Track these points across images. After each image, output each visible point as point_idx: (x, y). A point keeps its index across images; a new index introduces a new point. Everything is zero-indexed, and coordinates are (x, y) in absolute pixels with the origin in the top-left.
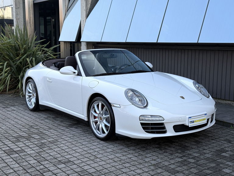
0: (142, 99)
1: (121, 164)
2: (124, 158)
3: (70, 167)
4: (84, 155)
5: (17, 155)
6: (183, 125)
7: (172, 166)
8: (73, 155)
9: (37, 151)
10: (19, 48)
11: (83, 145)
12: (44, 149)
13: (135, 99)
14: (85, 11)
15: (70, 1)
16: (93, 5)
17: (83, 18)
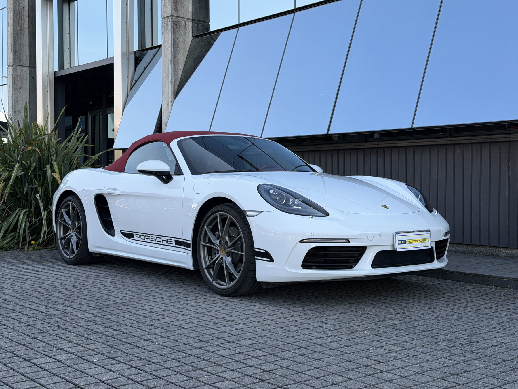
14: (172, 83)
15: (137, 68)
16: (188, 73)
17: (167, 98)
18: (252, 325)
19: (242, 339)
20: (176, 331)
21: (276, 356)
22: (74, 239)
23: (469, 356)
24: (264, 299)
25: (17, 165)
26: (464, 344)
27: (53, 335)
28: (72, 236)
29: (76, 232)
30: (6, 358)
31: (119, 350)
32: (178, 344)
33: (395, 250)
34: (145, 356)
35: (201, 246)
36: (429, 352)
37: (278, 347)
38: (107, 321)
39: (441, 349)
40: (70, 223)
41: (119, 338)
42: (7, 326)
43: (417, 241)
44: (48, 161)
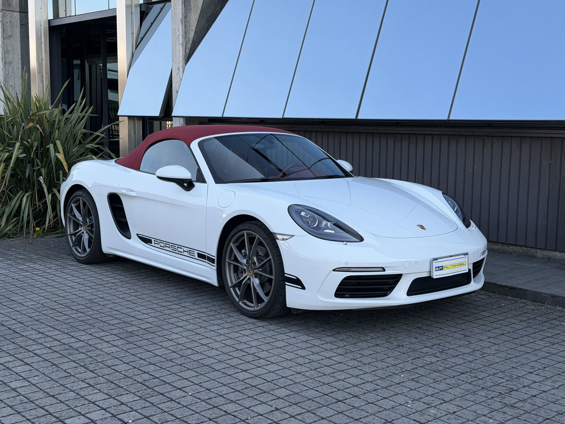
11: (221, 335)
14: (183, 46)
15: (143, 23)
16: (201, 34)
17: (178, 63)
18: (285, 364)
19: (277, 387)
20: (207, 375)
21: (314, 414)
22: (86, 237)
23: (510, 411)
24: (293, 323)
25: (18, 144)
26: (503, 393)
27: (82, 381)
28: (83, 232)
29: (88, 229)
30: (38, 417)
31: (152, 403)
32: (212, 395)
33: (432, 277)
34: (180, 415)
35: (227, 264)
36: (469, 407)
37: (315, 399)
38: (133, 358)
39: (480, 402)
40: (81, 219)
41: (150, 386)
42: (31, 366)
43: (454, 266)
44: (50, 138)
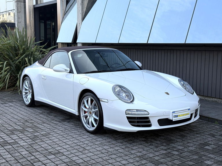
0: (129, 95)
1: (108, 155)
2: (112, 150)
3: (59, 158)
4: (74, 147)
5: (10, 147)
6: (167, 119)
7: (157, 158)
8: (63, 147)
9: (29, 143)
10: (19, 48)
12: (36, 141)
13: (122, 94)
14: (81, 14)
15: (67, 5)
16: (89, 9)
17: (79, 21)
